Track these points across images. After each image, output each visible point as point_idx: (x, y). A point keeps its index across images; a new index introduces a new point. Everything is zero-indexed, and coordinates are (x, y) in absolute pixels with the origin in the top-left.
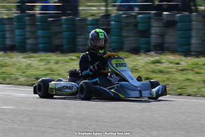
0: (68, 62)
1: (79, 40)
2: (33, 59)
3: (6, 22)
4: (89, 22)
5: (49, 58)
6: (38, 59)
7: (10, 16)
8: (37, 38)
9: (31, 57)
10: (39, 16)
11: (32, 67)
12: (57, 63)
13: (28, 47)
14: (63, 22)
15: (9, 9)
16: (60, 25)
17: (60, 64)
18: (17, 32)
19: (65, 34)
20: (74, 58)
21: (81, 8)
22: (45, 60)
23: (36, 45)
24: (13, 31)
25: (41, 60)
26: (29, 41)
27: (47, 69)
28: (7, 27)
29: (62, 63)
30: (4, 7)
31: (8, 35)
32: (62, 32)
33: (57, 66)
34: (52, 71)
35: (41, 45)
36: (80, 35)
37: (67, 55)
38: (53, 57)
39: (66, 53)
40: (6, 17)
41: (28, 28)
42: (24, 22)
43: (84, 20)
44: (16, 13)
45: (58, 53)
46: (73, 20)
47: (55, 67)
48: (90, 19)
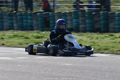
0: (104, 38)
1: (110, 25)
2: (83, 36)
3: (68, 15)
4: (116, 15)
5: (92, 36)
6: (86, 36)
7: (70, 11)
8: (86, 24)
9: (82, 35)
10: (87, 11)
11: (82, 41)
12: (97, 38)
13: (81, 29)
14: (101, 14)
15: (69, 7)
16: (100, 17)
17: (99, 40)
18: (74, 20)
19: (102, 22)
20: (107, 36)
21: (111, 7)
22: (90, 37)
23: (85, 28)
24: (72, 20)
25: (88, 37)
26: (81, 26)
27: (91, 42)
28: (68, 18)
29: (100, 39)
30: (67, 6)
31: (69, 22)
32: (100, 21)
33: (97, 40)
34: (94, 43)
35: (88, 28)
36: (111, 22)
37: (103, 34)
38: (95, 35)
39: (103, 33)
40: (68, 12)
41: (80, 18)
42: (78, 15)
43: (114, 13)
44: (74, 10)
45: (98, 33)
46: (107, 14)
47: (96, 41)
48: (117, 13)
